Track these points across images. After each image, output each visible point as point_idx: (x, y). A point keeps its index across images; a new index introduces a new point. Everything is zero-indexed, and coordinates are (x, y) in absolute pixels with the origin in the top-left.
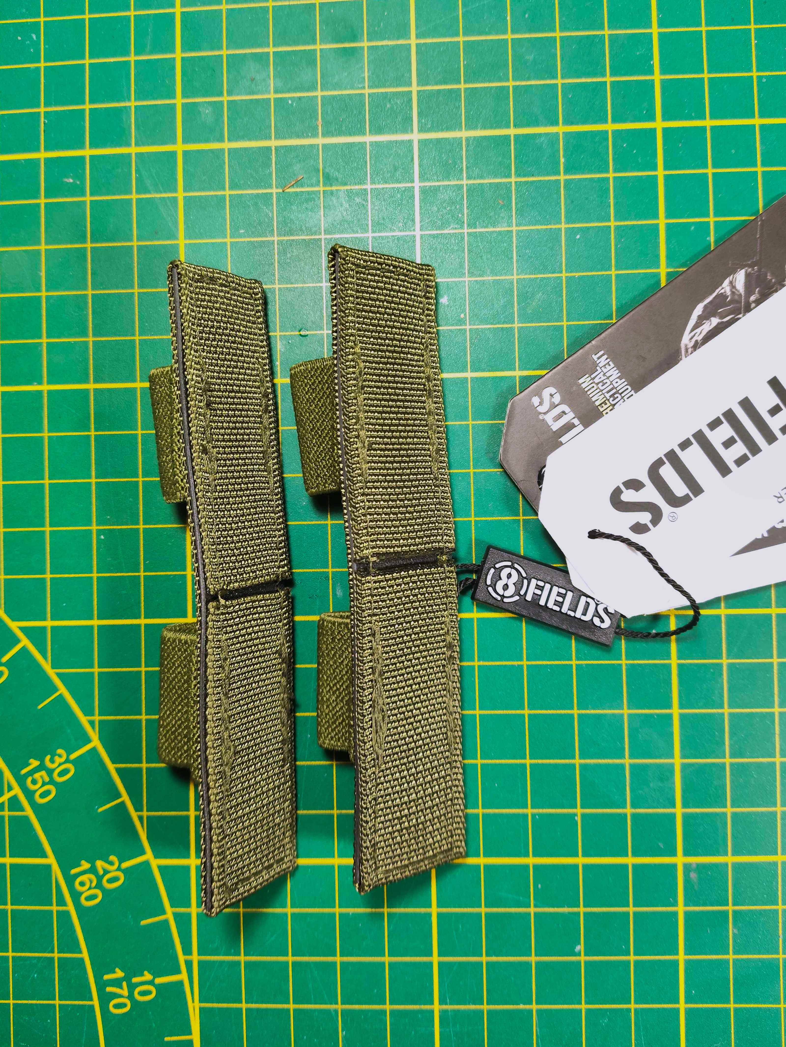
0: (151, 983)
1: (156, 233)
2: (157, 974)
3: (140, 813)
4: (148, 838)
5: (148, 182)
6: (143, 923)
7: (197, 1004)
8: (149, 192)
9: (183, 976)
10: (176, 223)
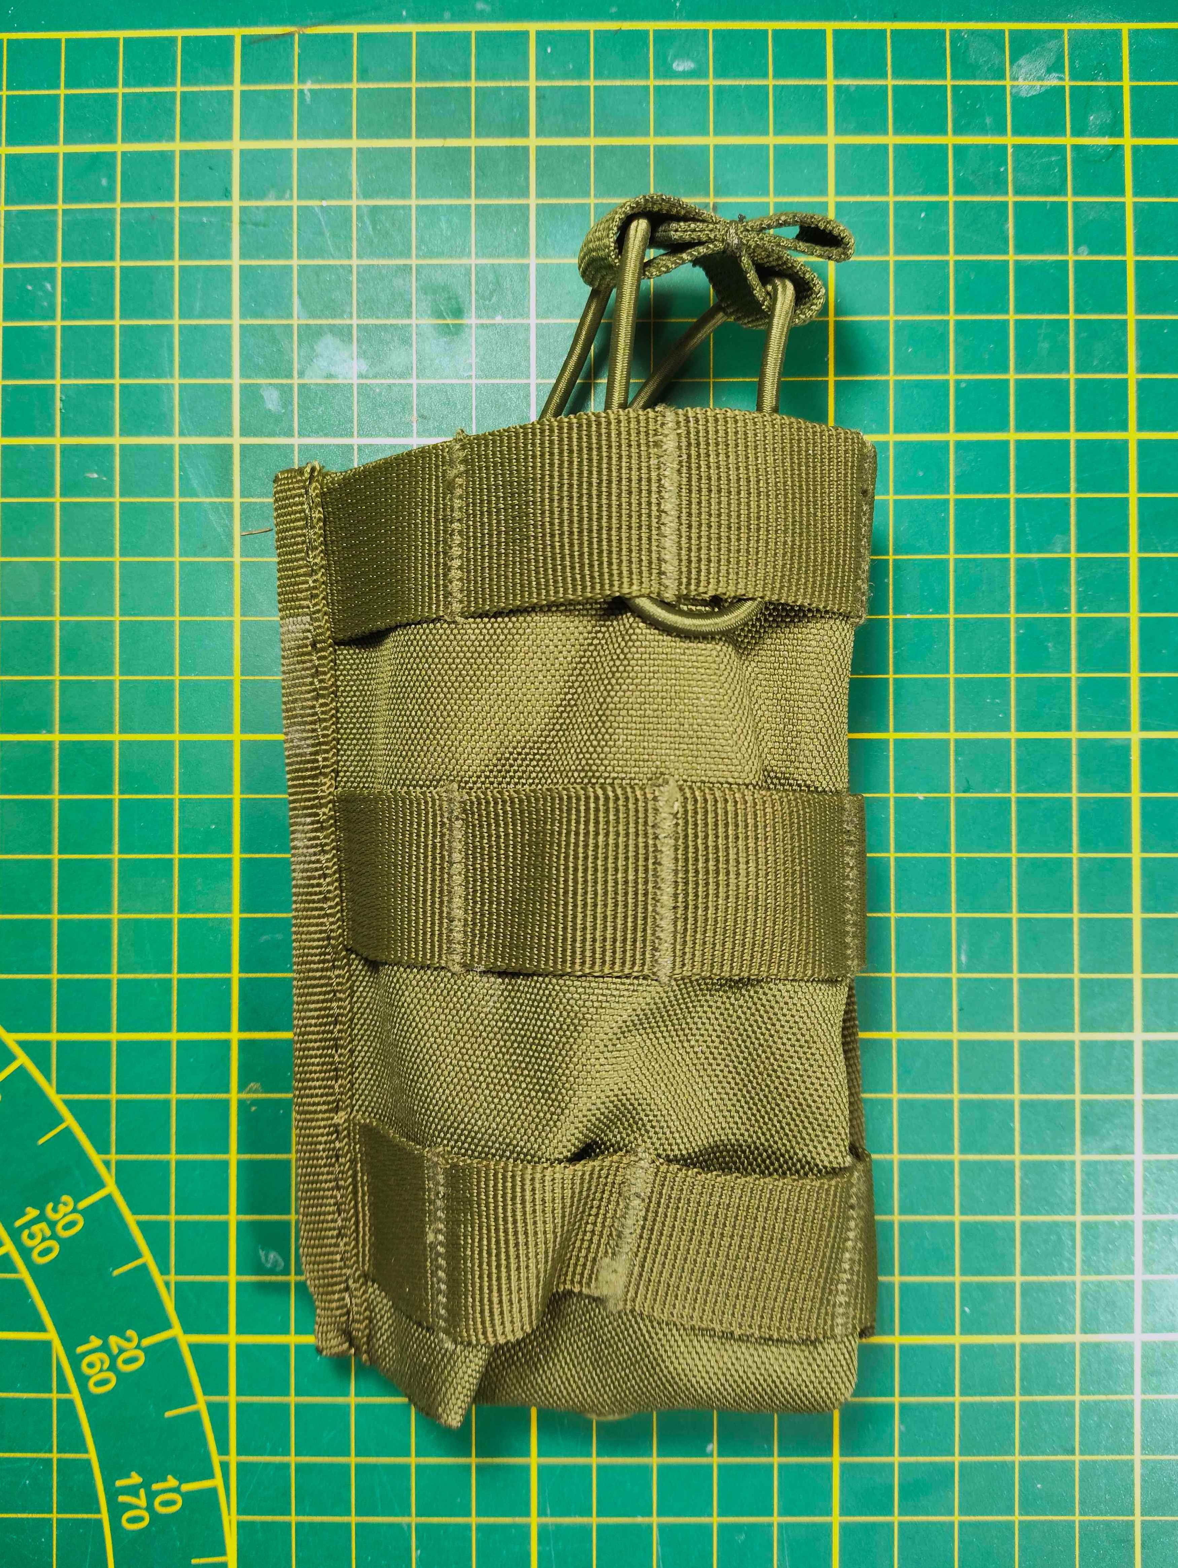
0: (176, 1490)
1: (205, 547)
2: (183, 1479)
3: (166, 1278)
4: (177, 1309)
5: (195, 483)
6: (168, 1414)
7: (234, 1517)
8: (198, 496)
9: (218, 1481)
10: (232, 537)
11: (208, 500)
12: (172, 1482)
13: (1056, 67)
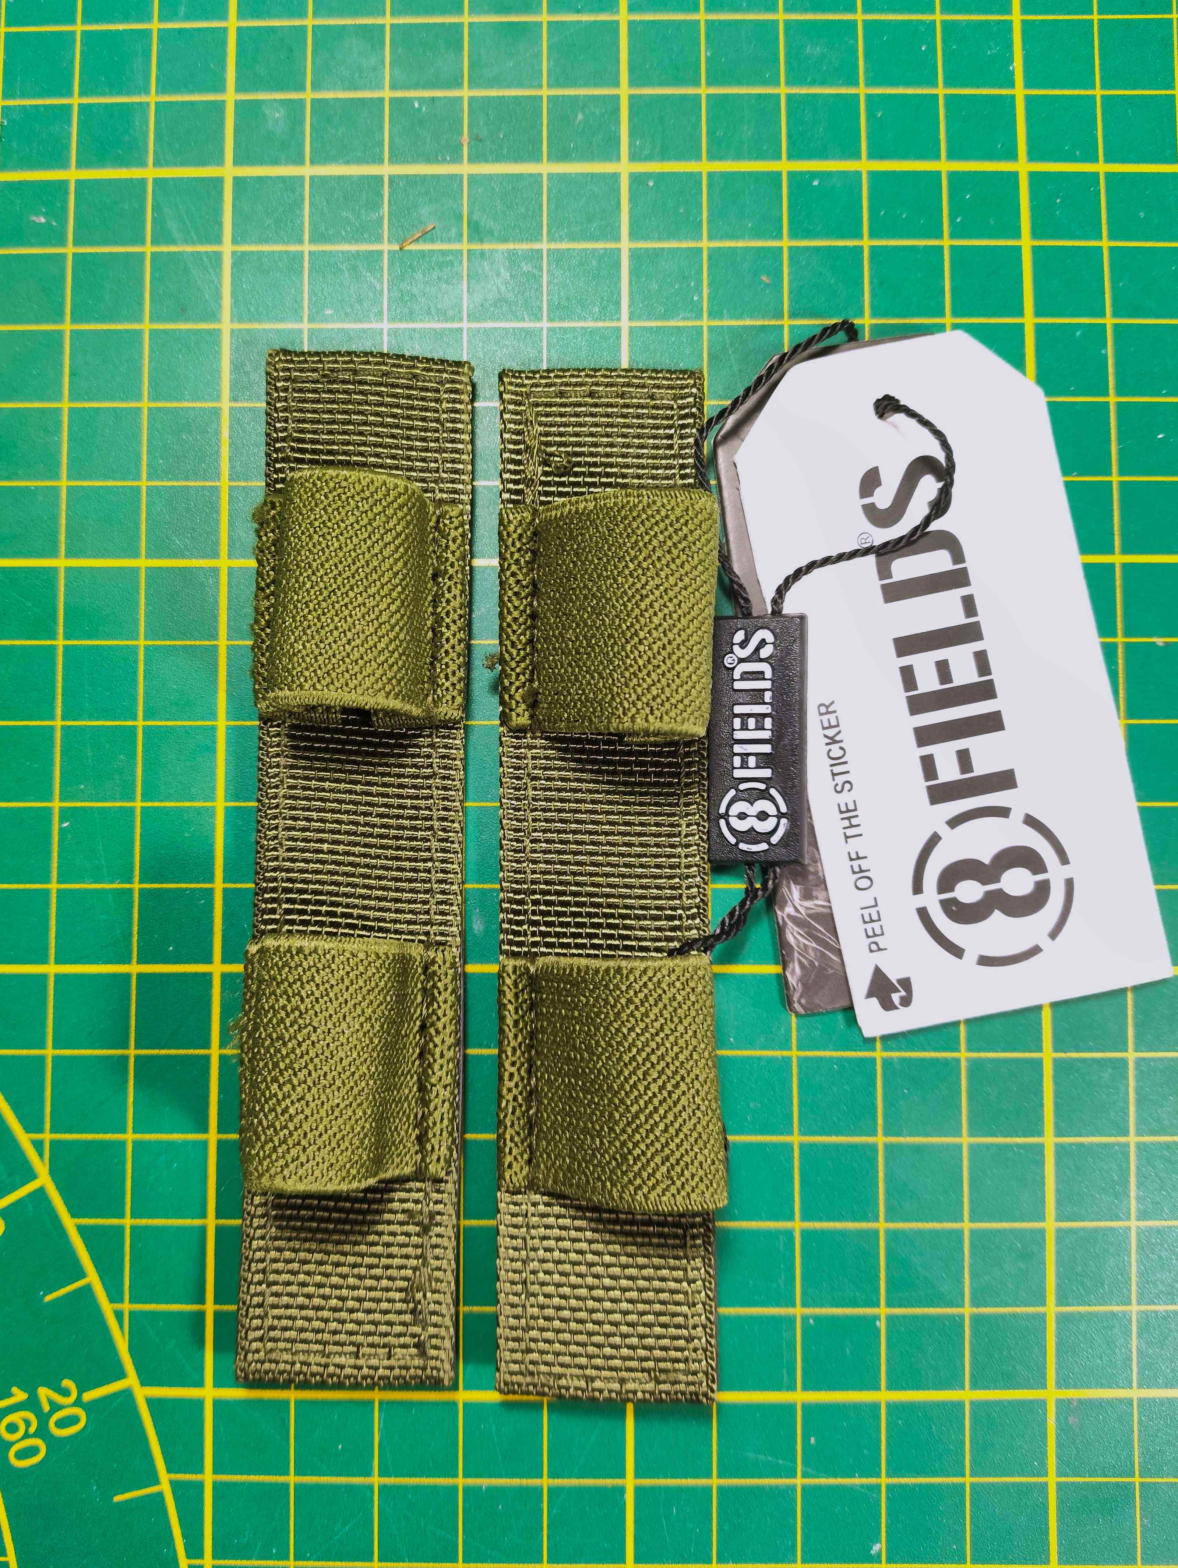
1: (184, 310)
3: (118, 1306)
4: (131, 1349)
5: (173, 227)
6: (117, 1499)
8: (174, 242)
10: (218, 295)
11: (189, 249)
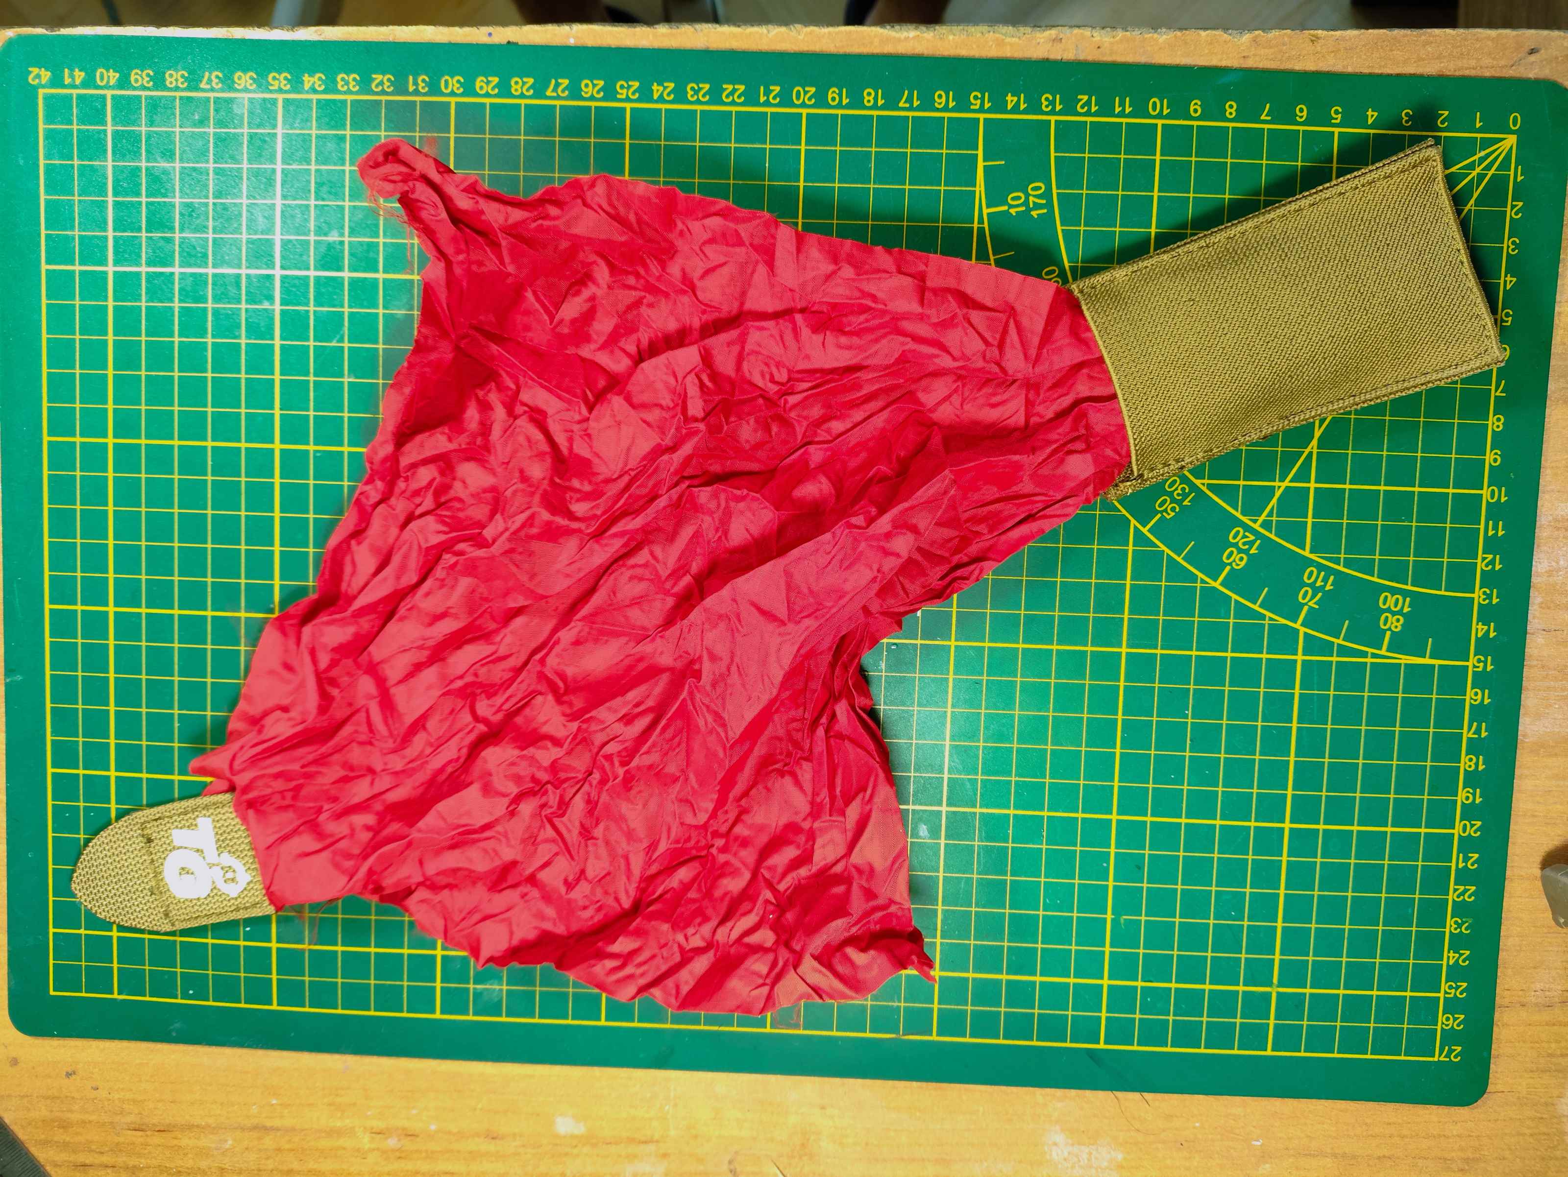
0: (1011, 206)
1: (965, 750)
2: (1006, 213)
5: (968, 786)
7: (977, 189)
8: (968, 779)
9: (985, 211)
10: (951, 755)
11: (962, 776)
12: (1013, 211)
13: (478, 995)
